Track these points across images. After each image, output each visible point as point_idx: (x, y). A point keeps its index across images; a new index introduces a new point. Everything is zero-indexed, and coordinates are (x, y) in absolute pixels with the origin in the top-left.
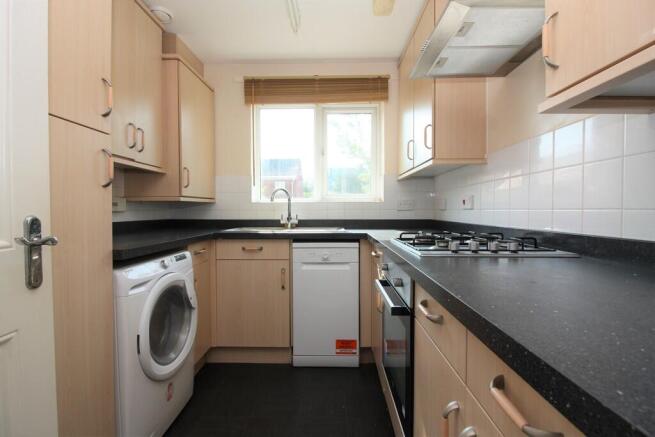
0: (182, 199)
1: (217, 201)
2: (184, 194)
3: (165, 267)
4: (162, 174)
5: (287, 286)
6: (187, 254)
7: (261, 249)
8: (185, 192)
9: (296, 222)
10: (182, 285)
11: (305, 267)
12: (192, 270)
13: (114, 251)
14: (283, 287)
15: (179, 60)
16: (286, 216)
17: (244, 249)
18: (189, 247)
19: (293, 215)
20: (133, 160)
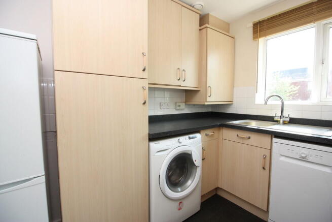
0: (206, 103)
1: (234, 103)
2: (208, 101)
3: (180, 142)
4: (199, 91)
5: (267, 167)
6: (198, 135)
7: (249, 138)
8: (209, 99)
9: (288, 119)
10: (190, 153)
11: (283, 158)
12: (201, 144)
13: (149, 134)
14: (264, 168)
15: (207, 27)
16: (279, 114)
17: (238, 135)
18: (202, 132)
19: (285, 114)
20: (180, 86)
